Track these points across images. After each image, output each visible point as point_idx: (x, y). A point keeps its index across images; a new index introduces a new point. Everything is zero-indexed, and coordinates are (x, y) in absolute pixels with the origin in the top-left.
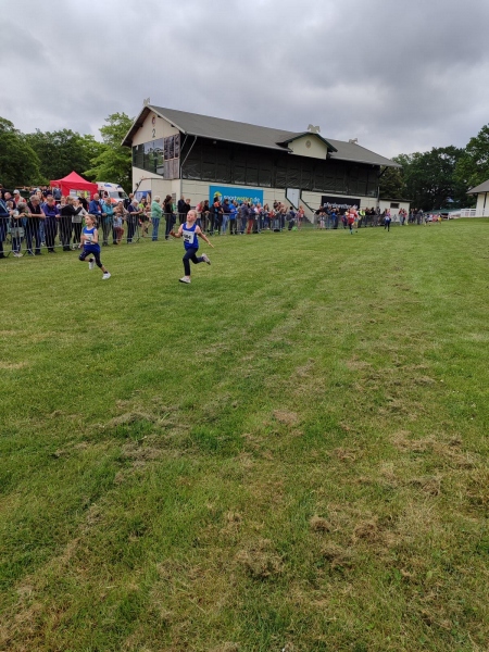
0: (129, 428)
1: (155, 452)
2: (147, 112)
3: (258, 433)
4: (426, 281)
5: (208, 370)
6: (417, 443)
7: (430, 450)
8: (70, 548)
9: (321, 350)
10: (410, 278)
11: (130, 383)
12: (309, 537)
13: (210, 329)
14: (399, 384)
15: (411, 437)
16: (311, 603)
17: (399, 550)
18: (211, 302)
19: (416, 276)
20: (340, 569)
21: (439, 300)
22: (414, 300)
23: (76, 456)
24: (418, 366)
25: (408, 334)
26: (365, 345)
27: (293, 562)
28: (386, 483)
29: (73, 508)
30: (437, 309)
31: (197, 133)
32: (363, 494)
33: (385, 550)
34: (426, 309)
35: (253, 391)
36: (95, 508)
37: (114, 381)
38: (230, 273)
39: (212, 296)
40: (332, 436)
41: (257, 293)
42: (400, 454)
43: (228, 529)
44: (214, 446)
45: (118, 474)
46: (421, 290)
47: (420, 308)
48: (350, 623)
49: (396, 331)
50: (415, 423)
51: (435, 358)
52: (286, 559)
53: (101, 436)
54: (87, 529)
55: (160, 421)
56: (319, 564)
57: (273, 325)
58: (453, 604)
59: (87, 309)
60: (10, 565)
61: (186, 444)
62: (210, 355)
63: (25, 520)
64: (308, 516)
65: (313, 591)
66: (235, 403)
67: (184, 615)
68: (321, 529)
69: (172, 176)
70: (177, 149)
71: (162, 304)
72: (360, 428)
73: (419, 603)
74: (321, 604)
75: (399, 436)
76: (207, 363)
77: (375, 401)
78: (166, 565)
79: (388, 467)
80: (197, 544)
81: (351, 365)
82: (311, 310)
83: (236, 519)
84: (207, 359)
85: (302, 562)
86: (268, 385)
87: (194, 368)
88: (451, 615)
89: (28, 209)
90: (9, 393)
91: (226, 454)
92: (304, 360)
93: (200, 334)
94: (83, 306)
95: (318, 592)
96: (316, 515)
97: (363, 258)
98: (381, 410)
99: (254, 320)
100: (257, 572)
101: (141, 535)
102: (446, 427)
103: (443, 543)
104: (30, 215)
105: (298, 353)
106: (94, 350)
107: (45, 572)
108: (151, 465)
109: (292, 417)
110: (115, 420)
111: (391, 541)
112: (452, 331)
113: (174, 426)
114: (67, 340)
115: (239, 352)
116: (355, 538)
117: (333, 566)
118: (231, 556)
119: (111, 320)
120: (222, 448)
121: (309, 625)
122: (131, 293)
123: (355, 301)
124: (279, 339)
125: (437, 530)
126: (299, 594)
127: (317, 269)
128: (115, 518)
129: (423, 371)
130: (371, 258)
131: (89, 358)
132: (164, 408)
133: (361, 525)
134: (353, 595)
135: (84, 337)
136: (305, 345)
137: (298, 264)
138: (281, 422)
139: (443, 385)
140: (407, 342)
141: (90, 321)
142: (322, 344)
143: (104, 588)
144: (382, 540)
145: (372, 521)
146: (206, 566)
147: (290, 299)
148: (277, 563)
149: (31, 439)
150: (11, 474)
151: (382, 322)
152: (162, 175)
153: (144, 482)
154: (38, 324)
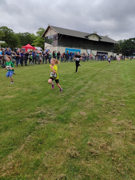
0: (40, 115)
1: (46, 122)
2: (49, 27)
3: (75, 118)
4: (125, 76)
5: (62, 100)
6: (119, 122)
7: (123, 124)
8: (23, 146)
9: (94, 95)
10: (121, 75)
11: (41, 103)
12: (87, 147)
14: (115, 106)
15: (117, 121)
16: (86, 165)
17: (112, 152)
18: (64, 81)
19: (123, 75)
20: (95, 156)
21: (128, 82)
22: (121, 82)
23: (25, 122)
25: (119, 91)
26: (106, 94)
27: (82, 153)
28: (109, 133)
29: (24, 136)
30: (128, 85)
31: (62, 34)
32: (103, 136)
33: (108, 151)
34: (125, 84)
35: (74, 106)
36: (30, 136)
37: (37, 102)
38: (70, 73)
39: (65, 79)
40: (95, 119)
41: (77, 79)
42: (114, 125)
43: (65, 144)
44: (63, 121)
45: (37, 127)
46: (123, 79)
47: (123, 84)
48: (96, 171)
49: (116, 90)
50: (119, 117)
51: (126, 99)
52: (80, 153)
53: (32, 117)
54: (27, 141)
56: (89, 154)
57: (81, 88)
58: (126, 167)
59: (30, 82)
60: (7, 150)
61: (55, 120)
62: (63, 96)
63: (11, 138)
64: (87, 141)
65: (87, 162)
66: (69, 109)
67: (52, 166)
68: (90, 145)
69: (55, 45)
70: (57, 38)
72: (103, 117)
73: (116, 167)
74: (89, 165)
75: (114, 120)
76: (62, 98)
77: (108, 110)
78: (48, 152)
79: (110, 129)
80: (56, 147)
81: (102, 100)
82: (92, 84)
83: (67, 141)
85: (85, 154)
86: (79, 104)
87: (59, 99)
88: (125, 171)
89: (16, 54)
90: (9, 104)
91: (66, 123)
92: (89, 98)
94: (29, 81)
95: (88, 162)
96: (89, 141)
97: (108, 69)
98: (110, 113)
99: (76, 86)
100: (72, 156)
101: (41, 144)
102: (128, 118)
103: (124, 151)
104: (17, 56)
105: (87, 96)
106: (32, 93)
107: (15, 152)
108: (45, 125)
109: (85, 114)
110: (36, 112)
111: (109, 149)
112: (131, 91)
113: (52, 115)
114: (25, 90)
115: (71, 95)
116: (99, 148)
117: (93, 155)
118: (65, 151)
119: (37, 85)
120: (65, 121)
121: (85, 171)
122: (43, 78)
123: (104, 82)
124: (82, 92)
125: (123, 147)
126: (83, 162)
127: (95, 72)
128: (35, 139)
129: (122, 102)
130: (110, 70)
131: (31, 96)
132: (50, 110)
133: (101, 144)
134: (98, 163)
135: (30, 89)
136: (89, 94)
137: (89, 71)
138: (82, 115)
139: (128, 106)
140: (118, 93)
141: (31, 85)
142: (94, 93)
143: (31, 157)
144: (107, 149)
145: (105, 143)
146: (58, 153)
147: (86, 81)
148: (77, 153)
149: (14, 117)
150: (8, 126)
151: (112, 88)
152: (53, 45)
153: (43, 130)
154: (17, 86)
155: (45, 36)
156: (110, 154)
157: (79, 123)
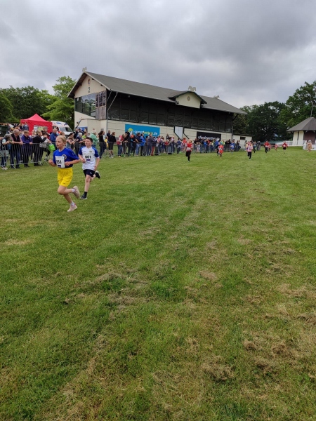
0: (110, 284)
1: (131, 299)
2: (84, 76)
3: (194, 286)
4: (273, 187)
5: (150, 245)
6: (296, 291)
7: (305, 297)
8: (91, 363)
9: (219, 232)
10: (262, 185)
11: (101, 254)
12: (245, 354)
13: (145, 218)
14: (275, 254)
15: (291, 287)
16: (257, 397)
17: (304, 361)
18: (140, 200)
19: (266, 184)
20: (265, 374)
21: (284, 199)
22: (268, 199)
23: (79, 303)
24: (283, 242)
25: (271, 221)
26: (246, 228)
27: (239, 370)
28: (283, 318)
29: (87, 338)
30: (285, 205)
31: (117, 90)
32: (271, 325)
33: (295, 361)
34: (278, 205)
35: (182, 258)
36: (101, 337)
37: (90, 252)
38: (148, 181)
39: (140, 196)
40: (241, 287)
41: (169, 194)
42: (288, 299)
43: (191, 349)
44: (168, 295)
45: (111, 314)
46: (271, 193)
47: (274, 204)
48: (285, 409)
50: (290, 278)
51: (292, 237)
52: (234, 369)
53: (92, 289)
54: (99, 351)
56: (255, 371)
57: (184, 215)
60: (55, 376)
61: (149, 294)
63: (57, 345)
64: (240, 340)
65: (257, 389)
66: (173, 266)
67: (178, 407)
68: (251, 348)
69: (101, 118)
70: (105, 100)
71: (109, 201)
72: (258, 282)
74: (264, 397)
75: (283, 287)
76: (149, 240)
77: (262, 265)
78: (158, 374)
79: (281, 307)
80: (173, 359)
82: (206, 205)
83: (194, 343)
84: (148, 237)
85: (245, 370)
86: (192, 254)
87: (141, 244)
89: (11, 138)
91: (176, 300)
92: (211, 238)
93: (139, 221)
94: (57, 202)
95: (260, 390)
96: (246, 340)
97: (230, 172)
98: (268, 270)
99: (171, 211)
100: (219, 377)
101: (135, 354)
102: (310, 281)
104: (13, 142)
105: (205, 234)
106: (72, 232)
107: (78, 380)
108: (130, 308)
110: (99, 278)
111: (297, 356)
112: (297, 219)
113: (138, 282)
114: (52, 225)
115: (166, 233)
116: (273, 354)
117: (265, 372)
118: (198, 366)
120: (173, 295)
123: (232, 200)
124: (191, 224)
127: (203, 179)
128: (116, 343)
129: (285, 244)
130: (234, 172)
131: (70, 237)
132: (128, 269)
133: (275, 346)
134: (282, 391)
135: (63, 223)
136: (208, 228)
137: (190, 176)
138: (207, 279)
139: (301, 254)
140: (271, 226)
141: (64, 213)
142: (218, 228)
143: (120, 390)
144: (291, 355)
145: (282, 343)
146: (183, 374)
147: (191, 198)
148: (229, 371)
149: (45, 291)
150: (39, 315)
151: (253, 214)
152: (95, 117)
153: (128, 319)
154: (30, 215)
155: (76, 97)
156: (302, 366)
157: (206, 298)
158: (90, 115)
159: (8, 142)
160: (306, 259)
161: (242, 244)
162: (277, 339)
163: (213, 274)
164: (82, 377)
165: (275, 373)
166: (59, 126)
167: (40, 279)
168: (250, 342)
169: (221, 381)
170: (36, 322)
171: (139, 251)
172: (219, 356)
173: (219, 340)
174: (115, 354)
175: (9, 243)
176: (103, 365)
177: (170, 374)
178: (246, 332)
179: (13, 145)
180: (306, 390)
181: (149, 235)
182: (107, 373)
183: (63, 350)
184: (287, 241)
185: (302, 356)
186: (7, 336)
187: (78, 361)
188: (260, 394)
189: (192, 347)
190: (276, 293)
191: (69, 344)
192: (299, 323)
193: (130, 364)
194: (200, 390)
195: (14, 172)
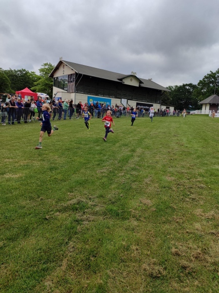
0: (78, 206)
1: (92, 218)
2: (61, 63)
3: (136, 209)
4: (189, 141)
5: (105, 179)
6: (207, 215)
7: (213, 219)
8: (65, 262)
9: (153, 172)
10: (182, 140)
11: (71, 185)
12: (172, 258)
13: (101, 160)
14: (192, 188)
15: (204, 212)
16: (182, 289)
17: (214, 264)
19: (185, 140)
21: (197, 150)
22: (186, 150)
23: (56, 219)
24: (197, 180)
25: (188, 165)
26: (171, 169)
27: (169, 270)
28: (199, 233)
29: (62, 244)
30: (197, 154)
31: (83, 73)
32: (190, 238)
33: (208, 264)
34: (193, 154)
35: (127, 189)
36: (71, 244)
37: (64, 183)
39: (98, 146)
40: (169, 211)
41: (117, 145)
42: (202, 219)
44: (118, 215)
45: (78, 227)
46: (188, 146)
47: (190, 154)
50: (203, 205)
51: (203, 176)
52: (165, 269)
53: (65, 210)
54: (70, 254)
55: (90, 203)
56: (181, 271)
57: (128, 159)
61: (105, 214)
63: (40, 249)
64: (169, 248)
65: (182, 284)
66: (121, 195)
68: (177, 254)
69: (71, 91)
71: (76, 149)
72: (180, 207)
74: (187, 289)
75: (198, 211)
76: (104, 176)
77: (183, 195)
78: (112, 271)
79: (197, 225)
80: (123, 261)
82: (143, 153)
83: (137, 249)
84: (104, 174)
85: (173, 270)
86: (134, 187)
87: (99, 179)
89: (10, 104)
90: (17, 188)
91: (124, 219)
92: (147, 176)
93: (97, 163)
95: (184, 284)
96: (173, 248)
97: (159, 130)
98: (187, 199)
99: (119, 156)
100: (154, 275)
101: (95, 257)
102: (217, 207)
104: (11, 106)
105: (143, 173)
106: (51, 169)
107: (56, 274)
108: (92, 223)
111: (209, 260)
112: (207, 164)
113: (97, 205)
114: (37, 164)
115: (116, 172)
116: (193, 259)
117: (187, 272)
118: (140, 266)
119: (54, 155)
120: (122, 215)
122: (61, 143)
123: (161, 149)
124: (133, 166)
127: (141, 135)
128: (82, 248)
129: (199, 181)
130: (162, 131)
131: (50, 173)
132: (90, 196)
133: (194, 253)
134: (199, 285)
135: (45, 163)
136: (145, 169)
137: (132, 132)
138: (145, 204)
139: (210, 188)
140: (189, 168)
141: (45, 156)
142: (152, 169)
143: (85, 282)
144: (205, 260)
145: (199, 251)
146: (130, 272)
147: (133, 148)
148: (162, 270)
149: (32, 210)
150: (28, 227)
151: (176, 159)
152: (67, 90)
153: (90, 232)
154: (22, 157)
155: (54, 77)
156: (213, 268)
157: (145, 218)
158: (63, 89)
159: (7, 106)
160: (214, 192)
161: (169, 180)
162: (195, 248)
163: (149, 201)
164: (59, 272)
165: (194, 272)
166: (42, 96)
167: (28, 202)
168: (176, 250)
169: (157, 277)
170: (26, 232)
171: (98, 183)
172: (154, 259)
173: (154, 248)
174: (82, 256)
175: (7, 176)
176: (73, 264)
177: (121, 272)
178: (173, 242)
179: (10, 108)
180: (216, 285)
181: (104, 173)
182: (76, 269)
183: (45, 252)
184: (200, 179)
185: (213, 261)
186: (5, 242)
187: (55, 261)
188: (184, 287)
189: (135, 252)
190: (193, 215)
191: (49, 248)
192: (210, 237)
193: (92, 264)
194: (141, 284)
195: (10, 127)
